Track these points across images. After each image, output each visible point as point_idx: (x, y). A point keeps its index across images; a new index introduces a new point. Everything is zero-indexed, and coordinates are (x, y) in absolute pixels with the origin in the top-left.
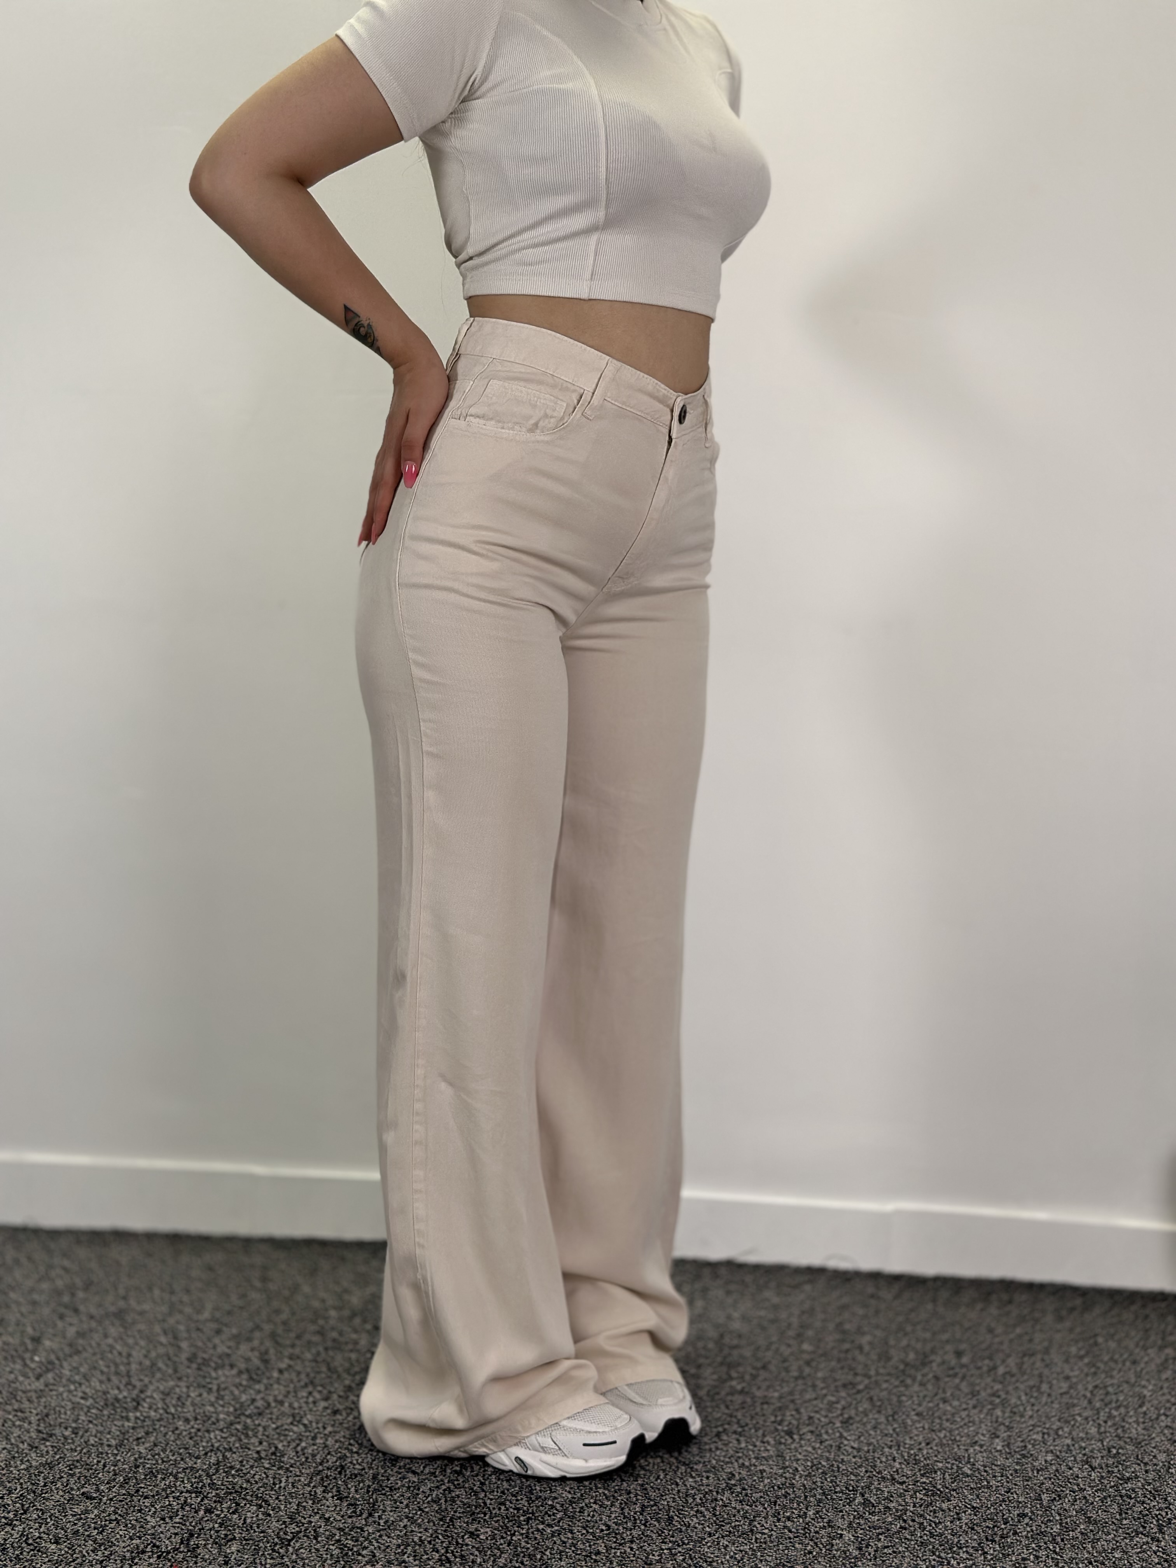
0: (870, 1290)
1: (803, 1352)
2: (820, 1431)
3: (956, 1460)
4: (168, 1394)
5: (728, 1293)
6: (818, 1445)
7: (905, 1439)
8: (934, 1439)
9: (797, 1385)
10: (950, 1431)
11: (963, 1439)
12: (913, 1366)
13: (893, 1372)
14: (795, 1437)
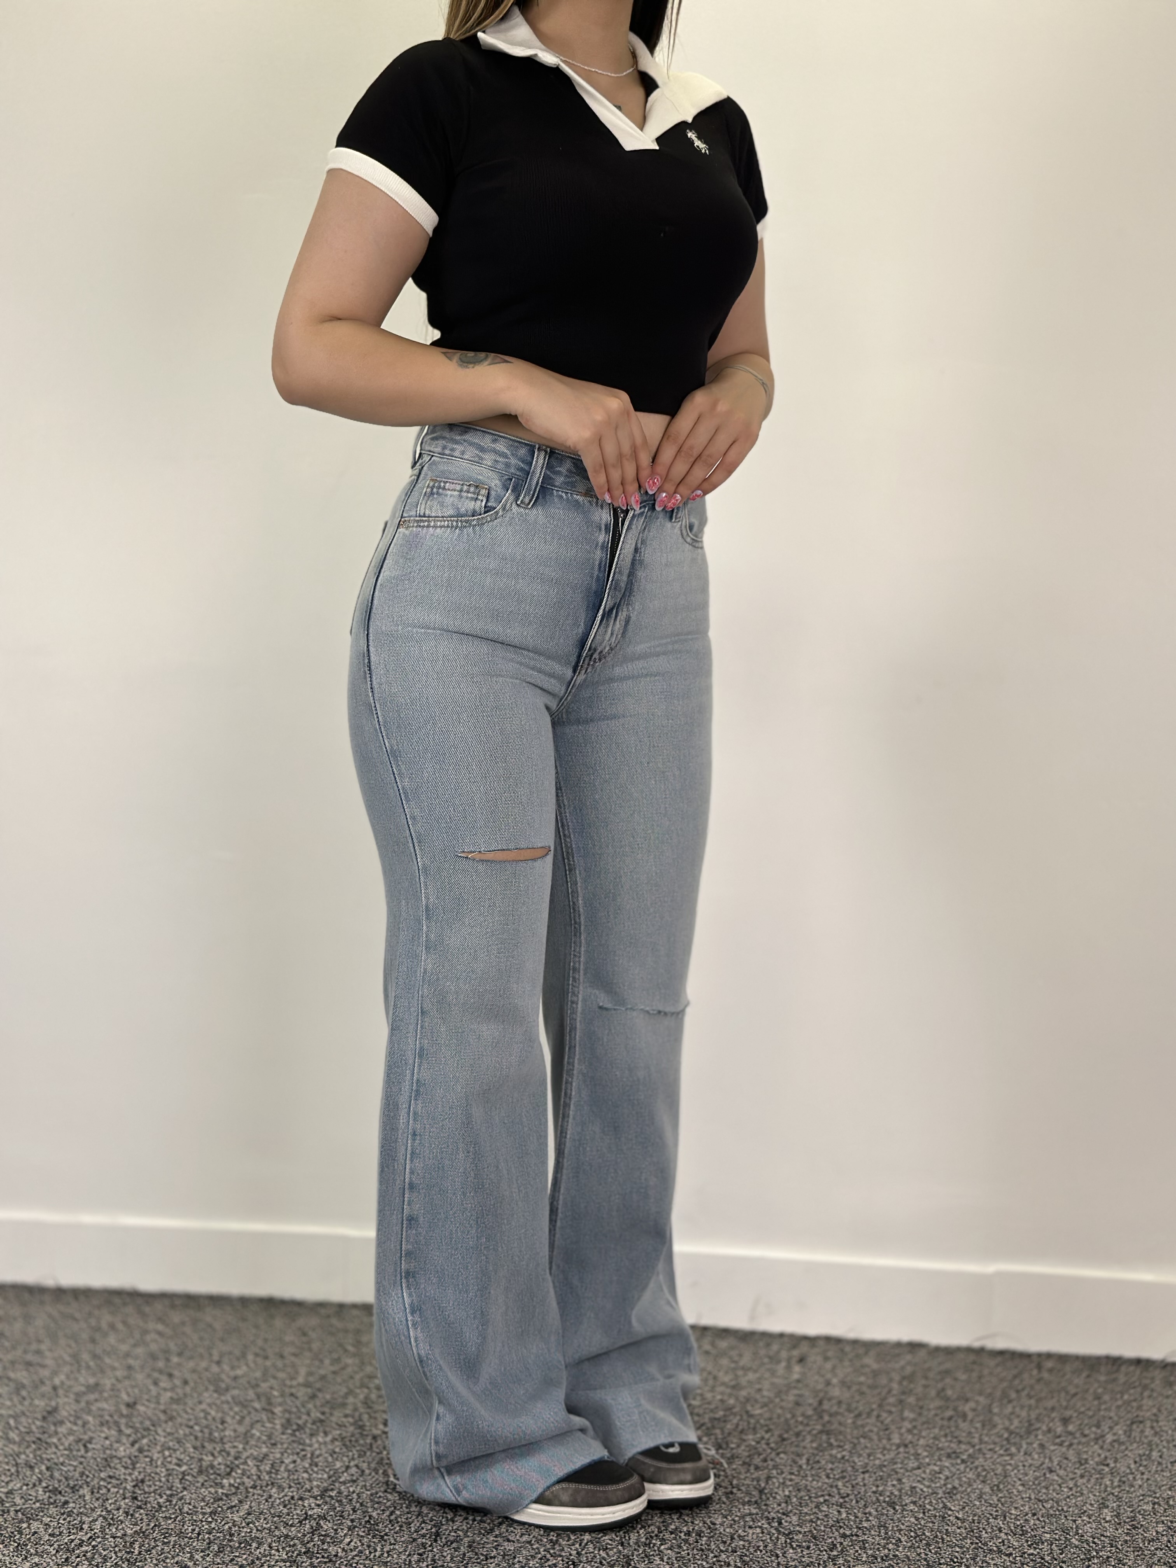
1: (903, 1419)
3: (1064, 1532)
4: (261, 1461)
5: (826, 1359)
6: (921, 1515)
7: (1011, 1510)
8: (1041, 1510)
9: (898, 1453)
10: (1057, 1503)
11: (1071, 1509)
12: (1017, 1434)
13: (997, 1440)
14: (897, 1507)
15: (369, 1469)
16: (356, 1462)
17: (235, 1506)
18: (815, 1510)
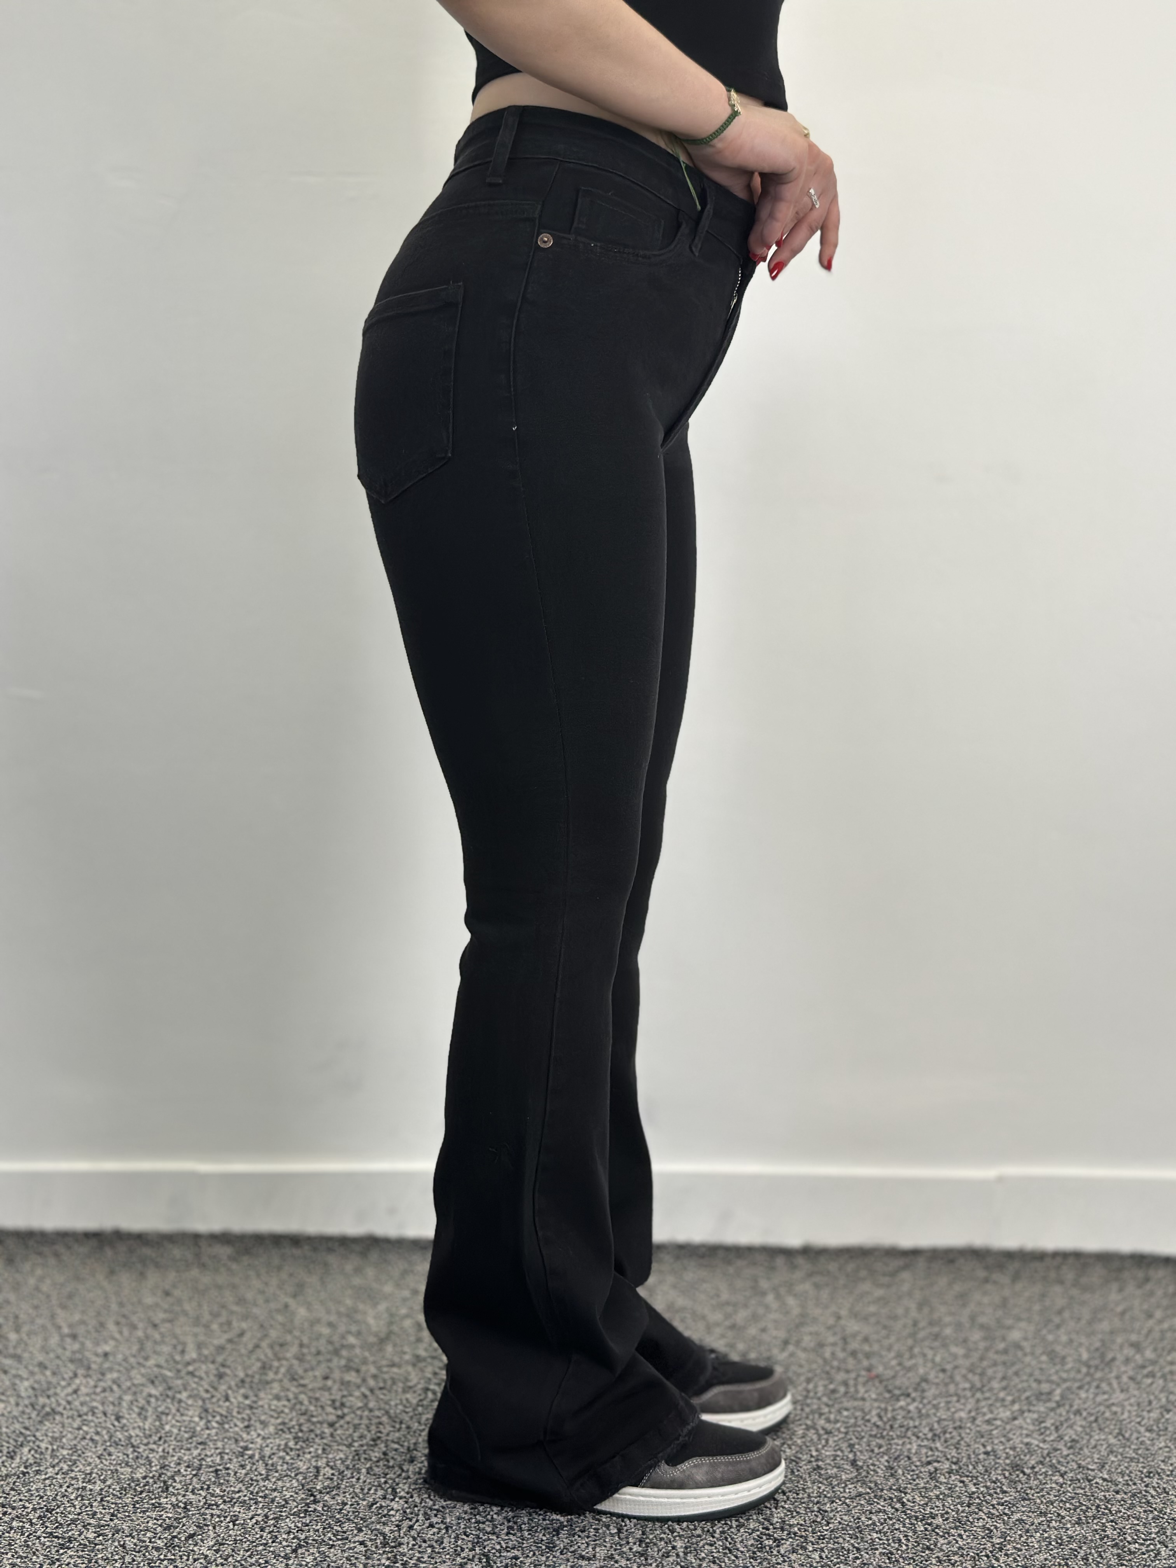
0: (981, 1273)
1: (955, 1357)
2: (1051, 1461)
4: (200, 1469)
5: (817, 1286)
6: (1061, 1480)
9: (978, 1401)
12: (1097, 1368)
13: (1079, 1376)
14: (1027, 1471)
15: (348, 1468)
16: (325, 1460)
17: (194, 1534)
18: (933, 1483)
